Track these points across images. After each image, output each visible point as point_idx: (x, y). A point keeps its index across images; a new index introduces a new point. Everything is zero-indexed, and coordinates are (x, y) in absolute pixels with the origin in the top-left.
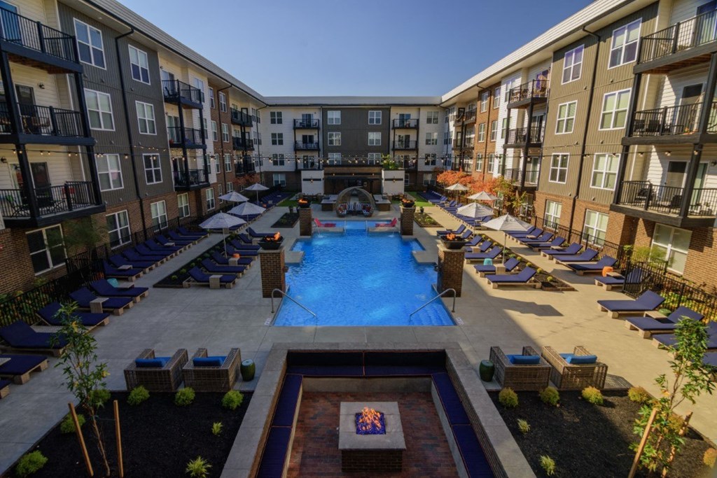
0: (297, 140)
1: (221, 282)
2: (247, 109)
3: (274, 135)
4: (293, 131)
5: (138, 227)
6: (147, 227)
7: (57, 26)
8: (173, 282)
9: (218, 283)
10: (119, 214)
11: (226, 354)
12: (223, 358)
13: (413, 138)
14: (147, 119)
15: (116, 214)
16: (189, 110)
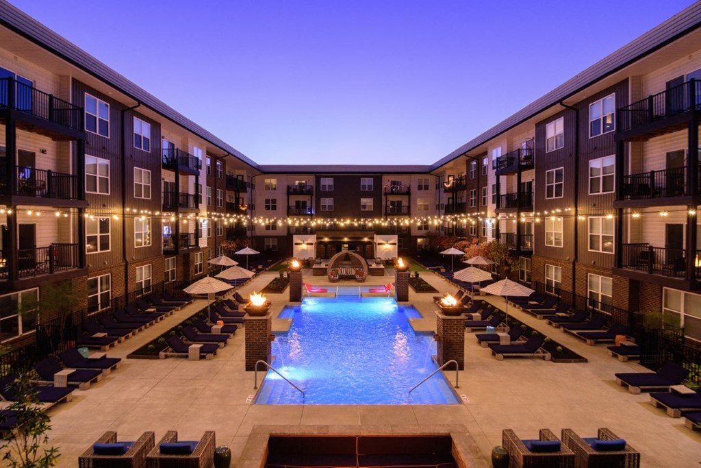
0: (290, 205)
1: (201, 352)
2: (242, 176)
3: (267, 201)
4: (286, 197)
5: (120, 292)
6: (129, 292)
7: (68, 99)
8: (149, 352)
9: (198, 353)
10: (101, 278)
11: (198, 439)
12: (195, 443)
13: (405, 203)
14: (143, 184)
15: (99, 277)
16: (186, 176)
